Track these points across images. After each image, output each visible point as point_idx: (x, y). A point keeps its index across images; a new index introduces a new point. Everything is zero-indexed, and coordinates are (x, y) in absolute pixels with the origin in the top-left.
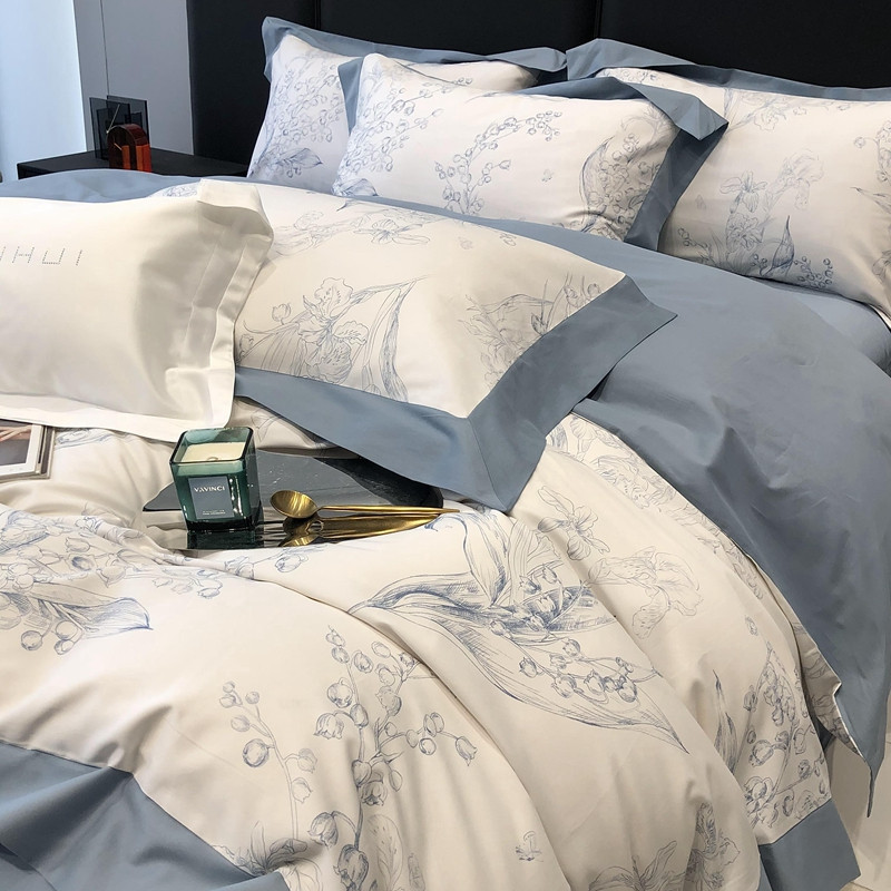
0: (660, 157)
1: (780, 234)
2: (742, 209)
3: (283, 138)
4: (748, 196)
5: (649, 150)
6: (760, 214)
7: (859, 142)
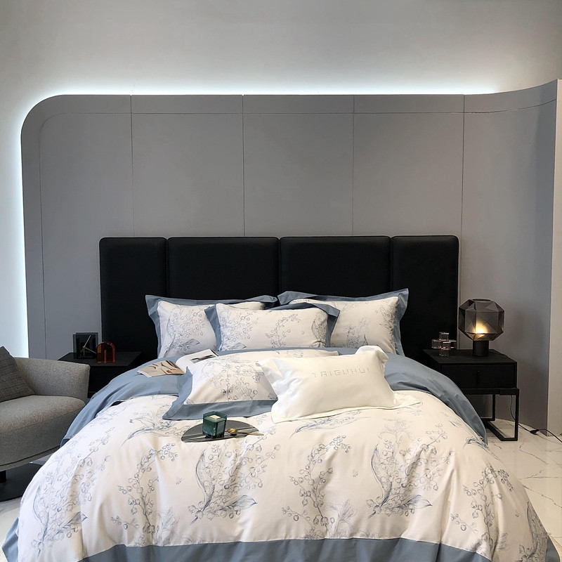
0: (326, 323)
1: (364, 340)
2: (351, 335)
3: (181, 337)
4: (351, 331)
5: (323, 322)
6: (356, 335)
7: (376, 312)
